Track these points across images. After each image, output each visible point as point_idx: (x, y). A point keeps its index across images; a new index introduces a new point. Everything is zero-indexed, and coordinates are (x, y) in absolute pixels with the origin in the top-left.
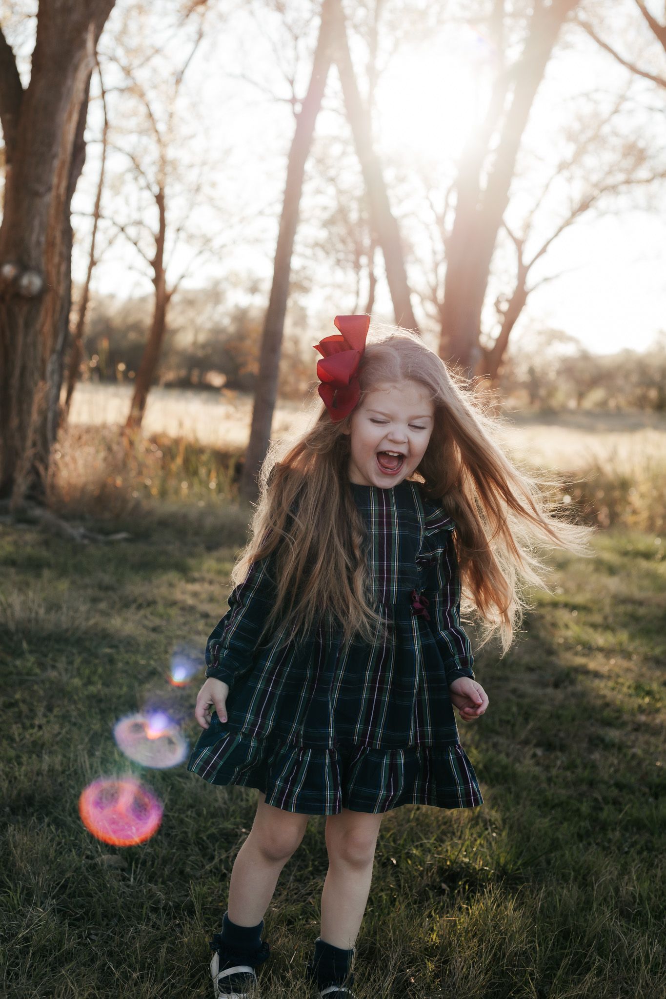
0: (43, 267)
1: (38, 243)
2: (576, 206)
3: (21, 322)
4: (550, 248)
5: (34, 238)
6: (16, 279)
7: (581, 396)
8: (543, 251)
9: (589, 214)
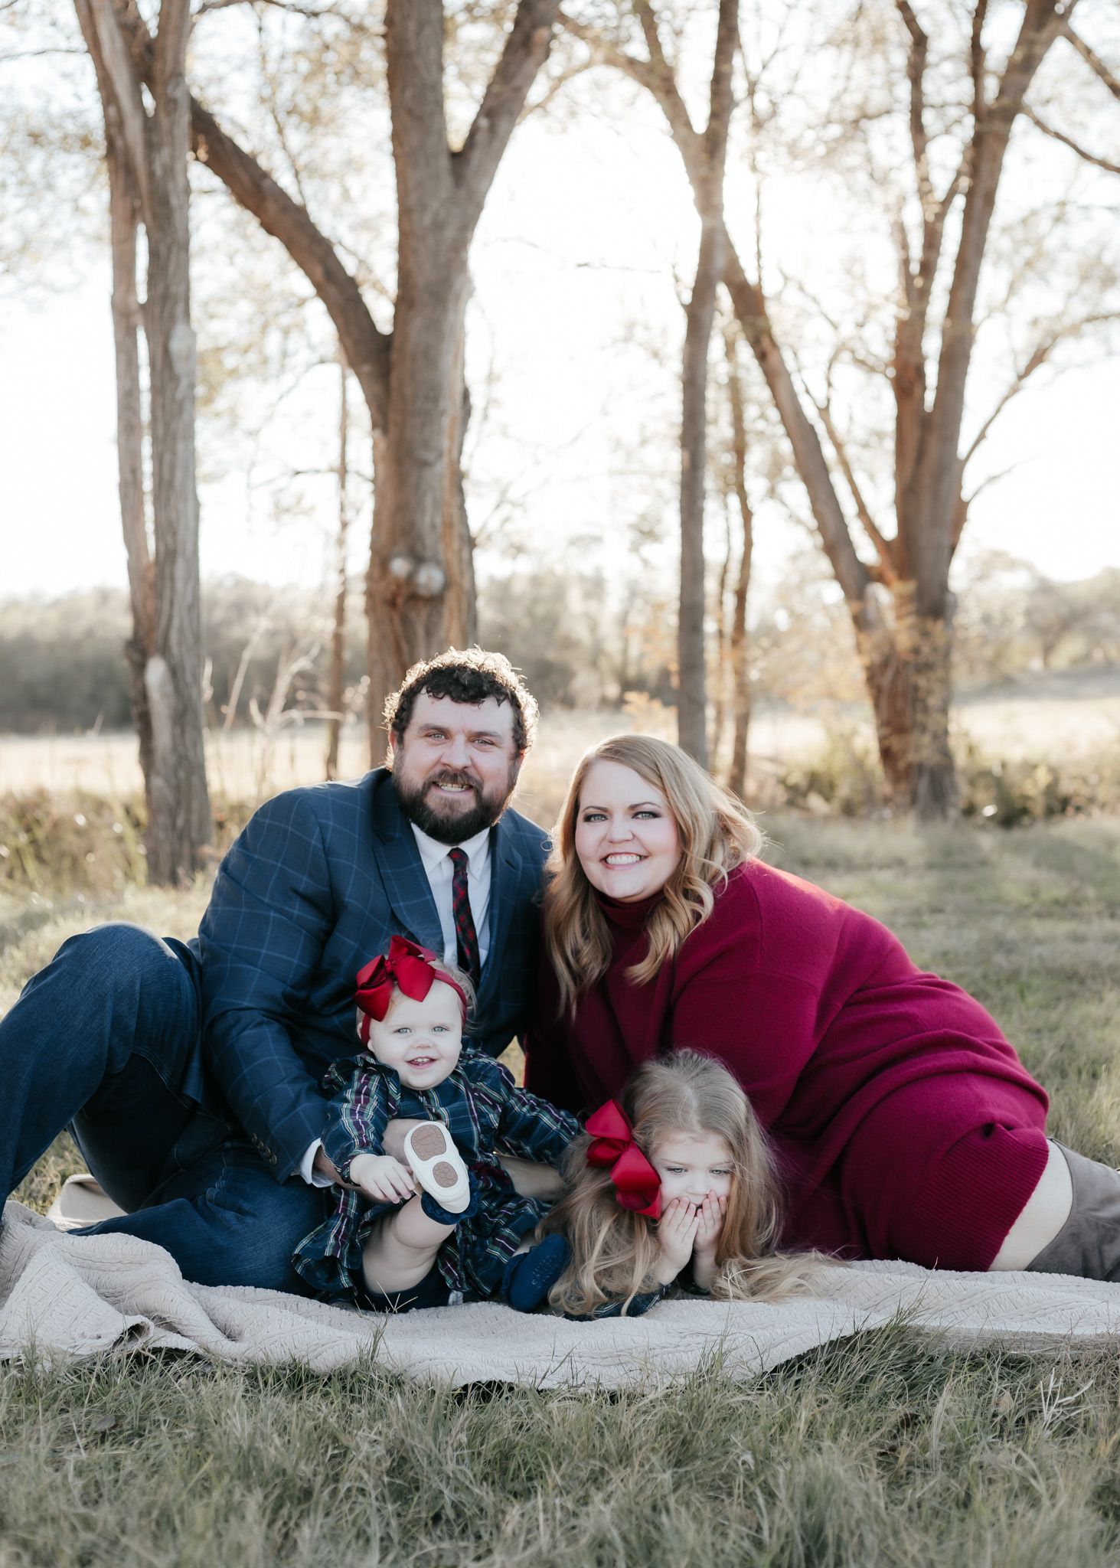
0: (442, 557)
1: (433, 526)
2: (1023, 362)
3: (420, 630)
4: (989, 432)
5: (427, 520)
6: (411, 578)
7: (1048, 650)
8: (982, 436)
9: (1041, 372)
